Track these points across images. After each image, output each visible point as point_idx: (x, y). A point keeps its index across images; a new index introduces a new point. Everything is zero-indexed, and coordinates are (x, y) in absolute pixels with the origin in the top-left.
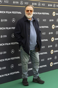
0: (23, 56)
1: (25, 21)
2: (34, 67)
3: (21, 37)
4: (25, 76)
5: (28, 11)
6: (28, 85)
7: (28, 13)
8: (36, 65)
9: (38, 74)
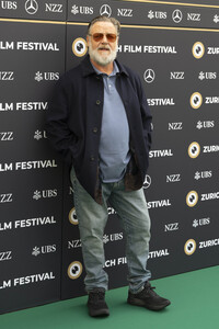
0: (83, 203)
1: (86, 77)
2: (132, 248)
3: (72, 133)
4: (95, 280)
5: (99, 37)
6: (105, 315)
7: (101, 46)
8: (137, 241)
9: (145, 272)
